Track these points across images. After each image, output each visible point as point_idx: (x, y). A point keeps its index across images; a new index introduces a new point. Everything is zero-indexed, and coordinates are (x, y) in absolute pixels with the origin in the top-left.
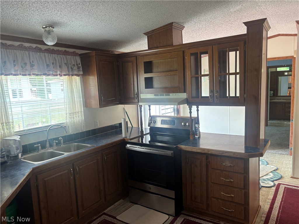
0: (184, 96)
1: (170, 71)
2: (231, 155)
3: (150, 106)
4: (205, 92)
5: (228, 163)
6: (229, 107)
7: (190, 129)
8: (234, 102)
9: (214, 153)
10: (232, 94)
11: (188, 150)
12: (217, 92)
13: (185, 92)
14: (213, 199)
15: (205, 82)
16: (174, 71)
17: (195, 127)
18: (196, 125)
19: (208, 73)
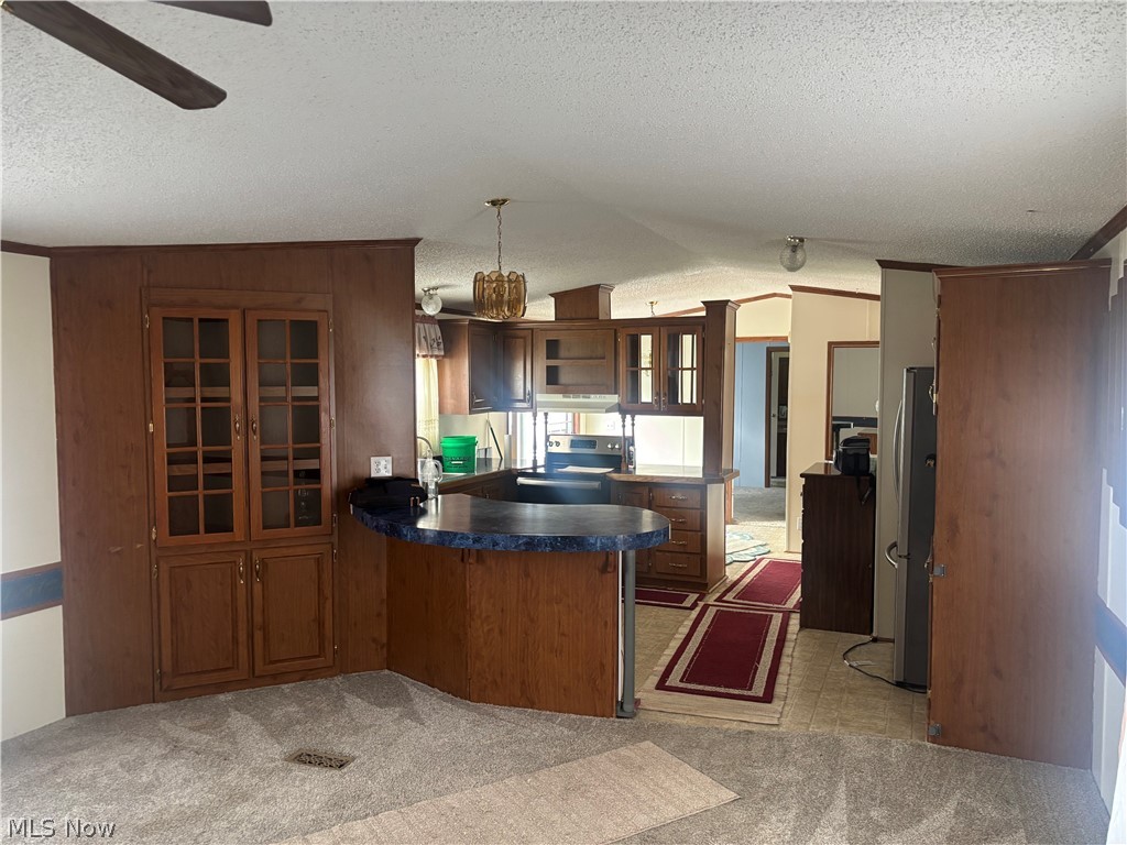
0: (614, 399)
1: (591, 358)
2: (684, 481)
3: (546, 414)
4: (646, 395)
5: (679, 495)
6: (682, 418)
7: (621, 453)
8: (689, 410)
9: (660, 481)
10: (687, 400)
11: (622, 479)
12: (665, 394)
13: (616, 393)
14: (657, 553)
15: (646, 380)
16: (596, 358)
17: (629, 451)
18: (631, 448)
19: (649, 366)
